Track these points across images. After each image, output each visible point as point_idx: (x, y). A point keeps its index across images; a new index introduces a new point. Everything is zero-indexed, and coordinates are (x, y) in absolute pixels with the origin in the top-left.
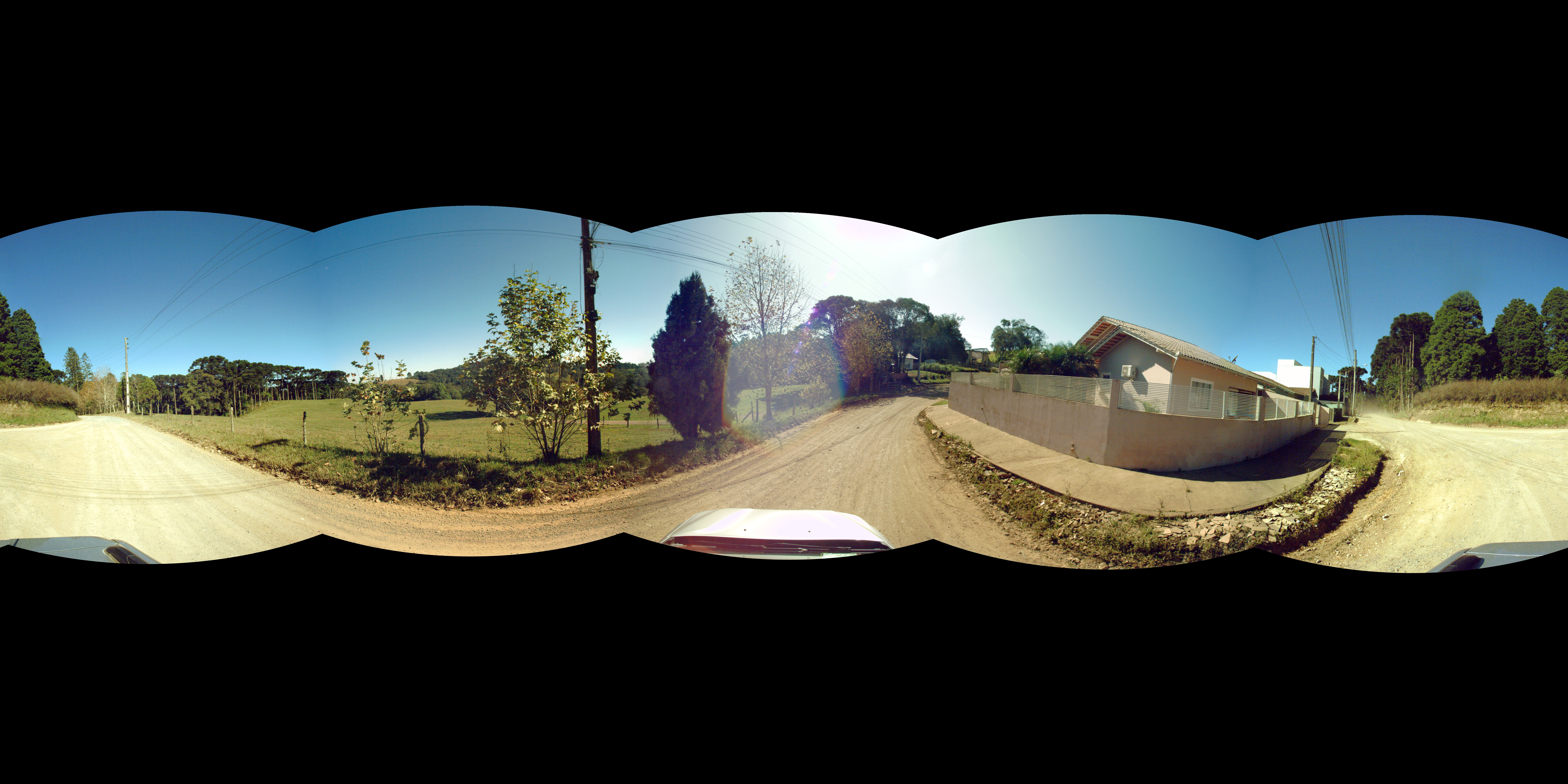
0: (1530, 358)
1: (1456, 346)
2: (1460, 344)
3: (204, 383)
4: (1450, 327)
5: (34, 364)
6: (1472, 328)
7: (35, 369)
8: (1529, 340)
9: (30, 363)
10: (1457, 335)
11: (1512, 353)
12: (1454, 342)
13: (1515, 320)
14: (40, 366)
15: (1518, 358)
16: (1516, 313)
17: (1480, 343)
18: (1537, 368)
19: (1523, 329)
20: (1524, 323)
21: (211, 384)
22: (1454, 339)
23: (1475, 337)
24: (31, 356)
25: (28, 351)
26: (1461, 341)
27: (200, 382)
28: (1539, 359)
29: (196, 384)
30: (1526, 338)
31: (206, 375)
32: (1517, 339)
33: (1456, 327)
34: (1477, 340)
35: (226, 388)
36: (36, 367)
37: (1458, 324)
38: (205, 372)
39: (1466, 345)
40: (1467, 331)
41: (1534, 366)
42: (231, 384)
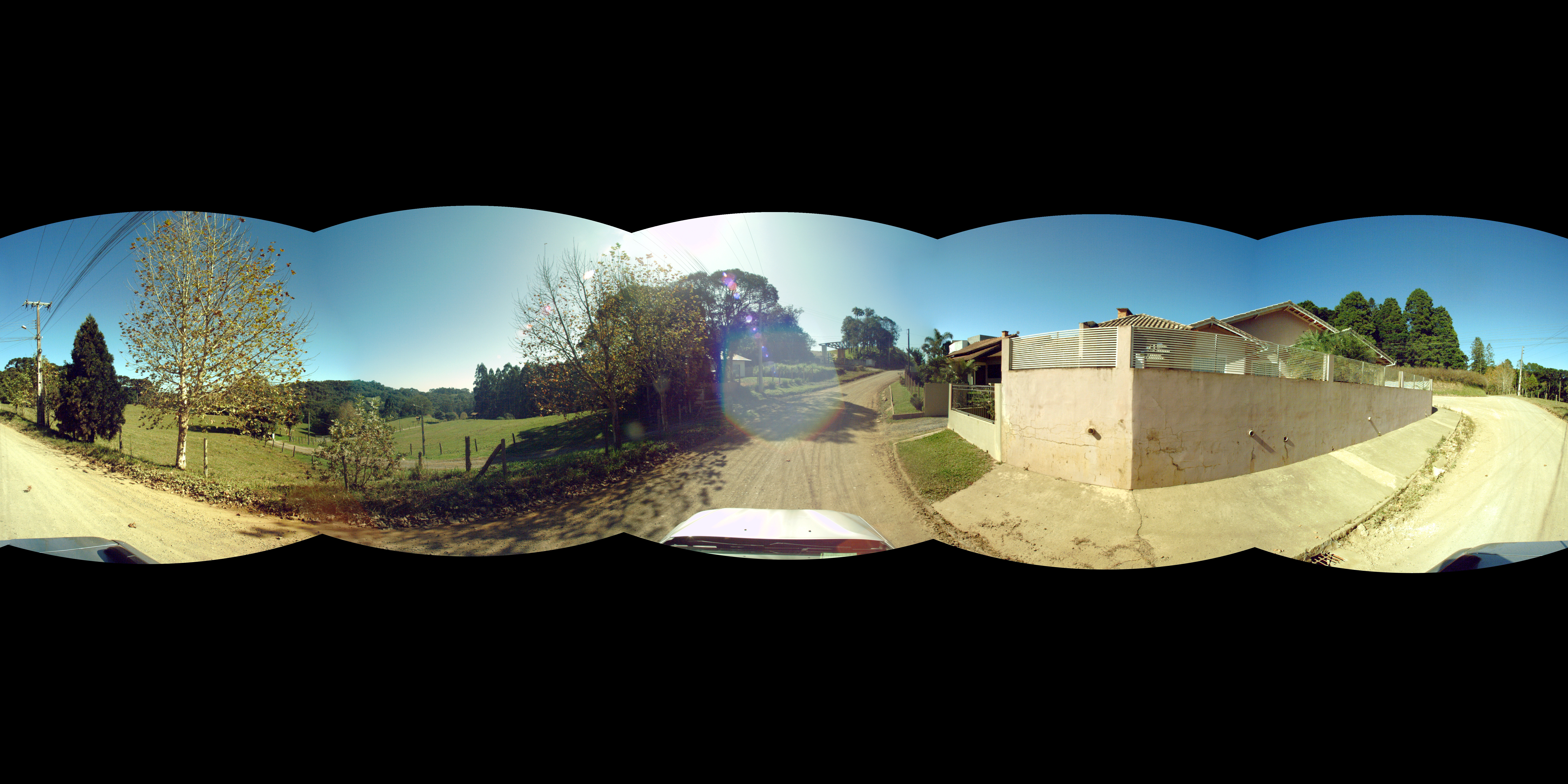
0: (1402, 347)
6: (1366, 323)
18: (1407, 355)
28: (1409, 349)
30: (1400, 332)
34: (1371, 333)
40: (1365, 326)
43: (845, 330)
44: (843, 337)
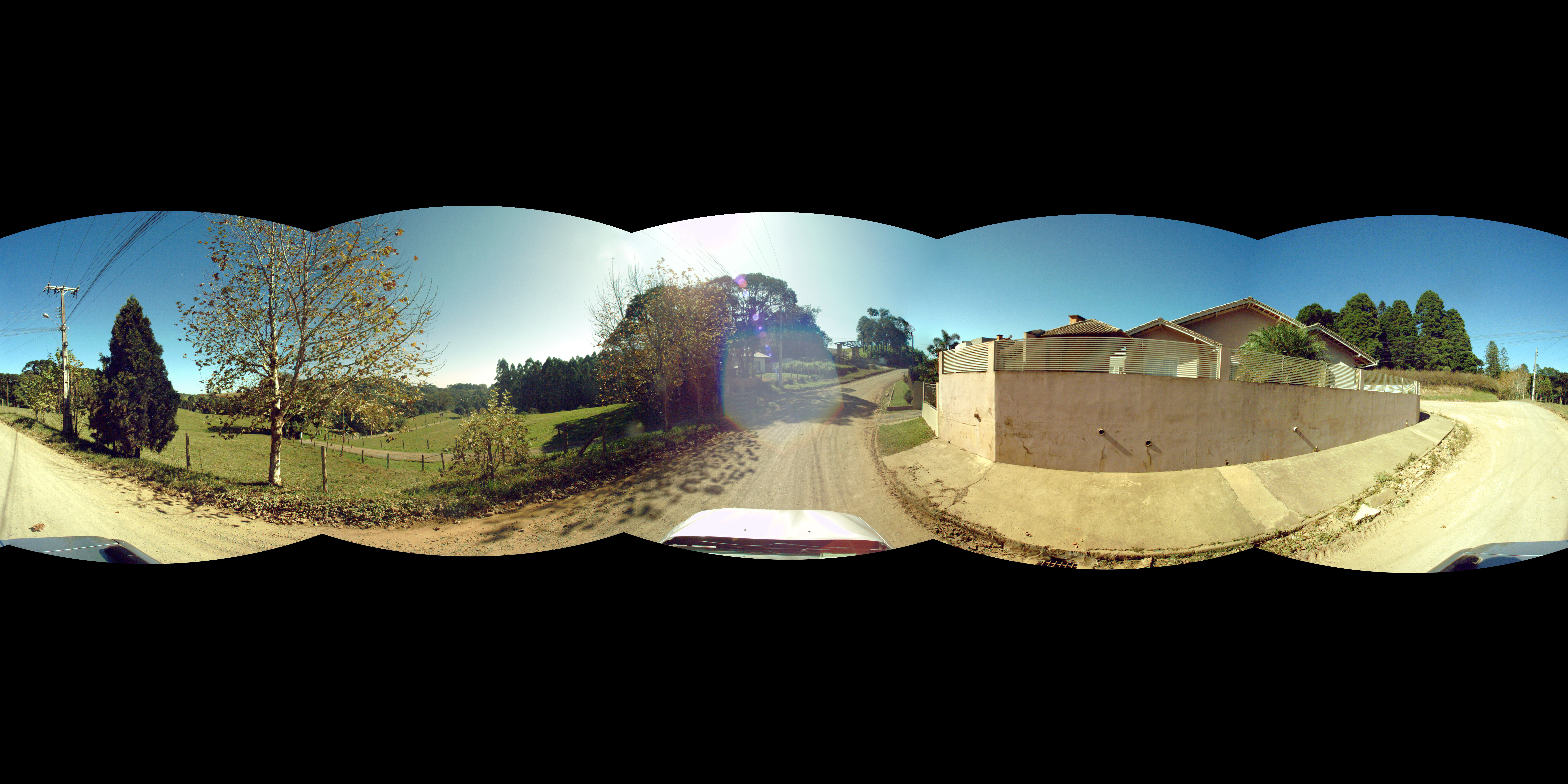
0: (1411, 350)
1: (1362, 339)
2: (1366, 338)
4: (1358, 324)
6: (1372, 326)
8: (1411, 335)
10: (1364, 331)
11: (1398, 345)
12: (1362, 337)
13: (1399, 319)
15: (1403, 350)
16: (1399, 313)
17: (1379, 337)
18: (1416, 359)
19: (1407, 327)
20: (1406, 322)
22: (1362, 334)
23: (1375, 334)
26: (1366, 336)
28: (1418, 352)
30: (1409, 335)
32: (1402, 335)
33: (1362, 324)
34: (1377, 336)
37: (1363, 322)
39: (1370, 339)
40: (1370, 328)
41: (1414, 357)
43: (860, 330)
44: (858, 336)
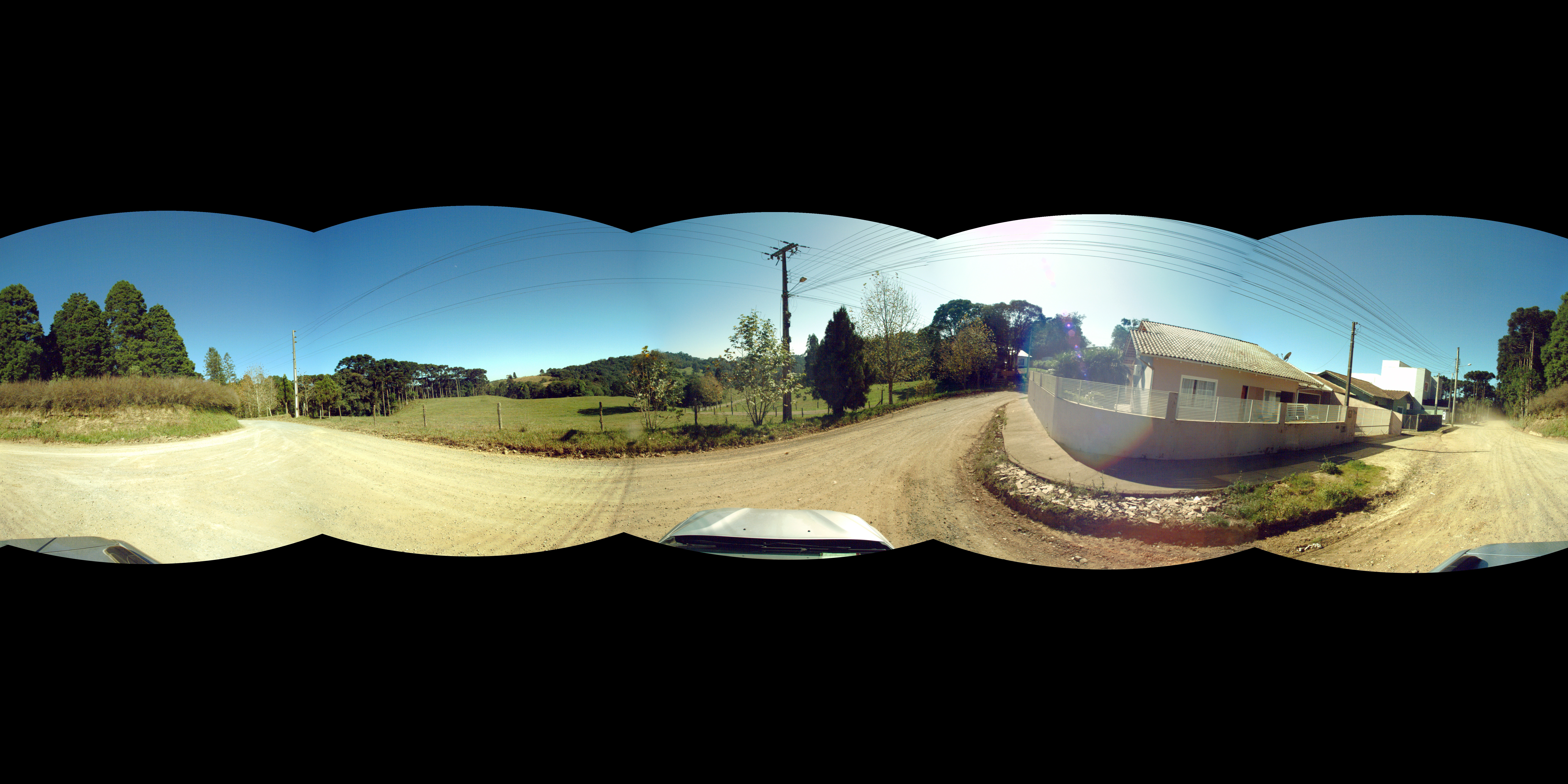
3: (353, 383)
5: (178, 363)
7: (179, 369)
9: (173, 363)
14: (184, 366)
21: (360, 384)
24: (174, 355)
25: (171, 349)
27: (349, 382)
29: (344, 384)
31: (354, 374)
35: (375, 388)
36: (179, 367)
38: (353, 371)
42: (380, 383)
